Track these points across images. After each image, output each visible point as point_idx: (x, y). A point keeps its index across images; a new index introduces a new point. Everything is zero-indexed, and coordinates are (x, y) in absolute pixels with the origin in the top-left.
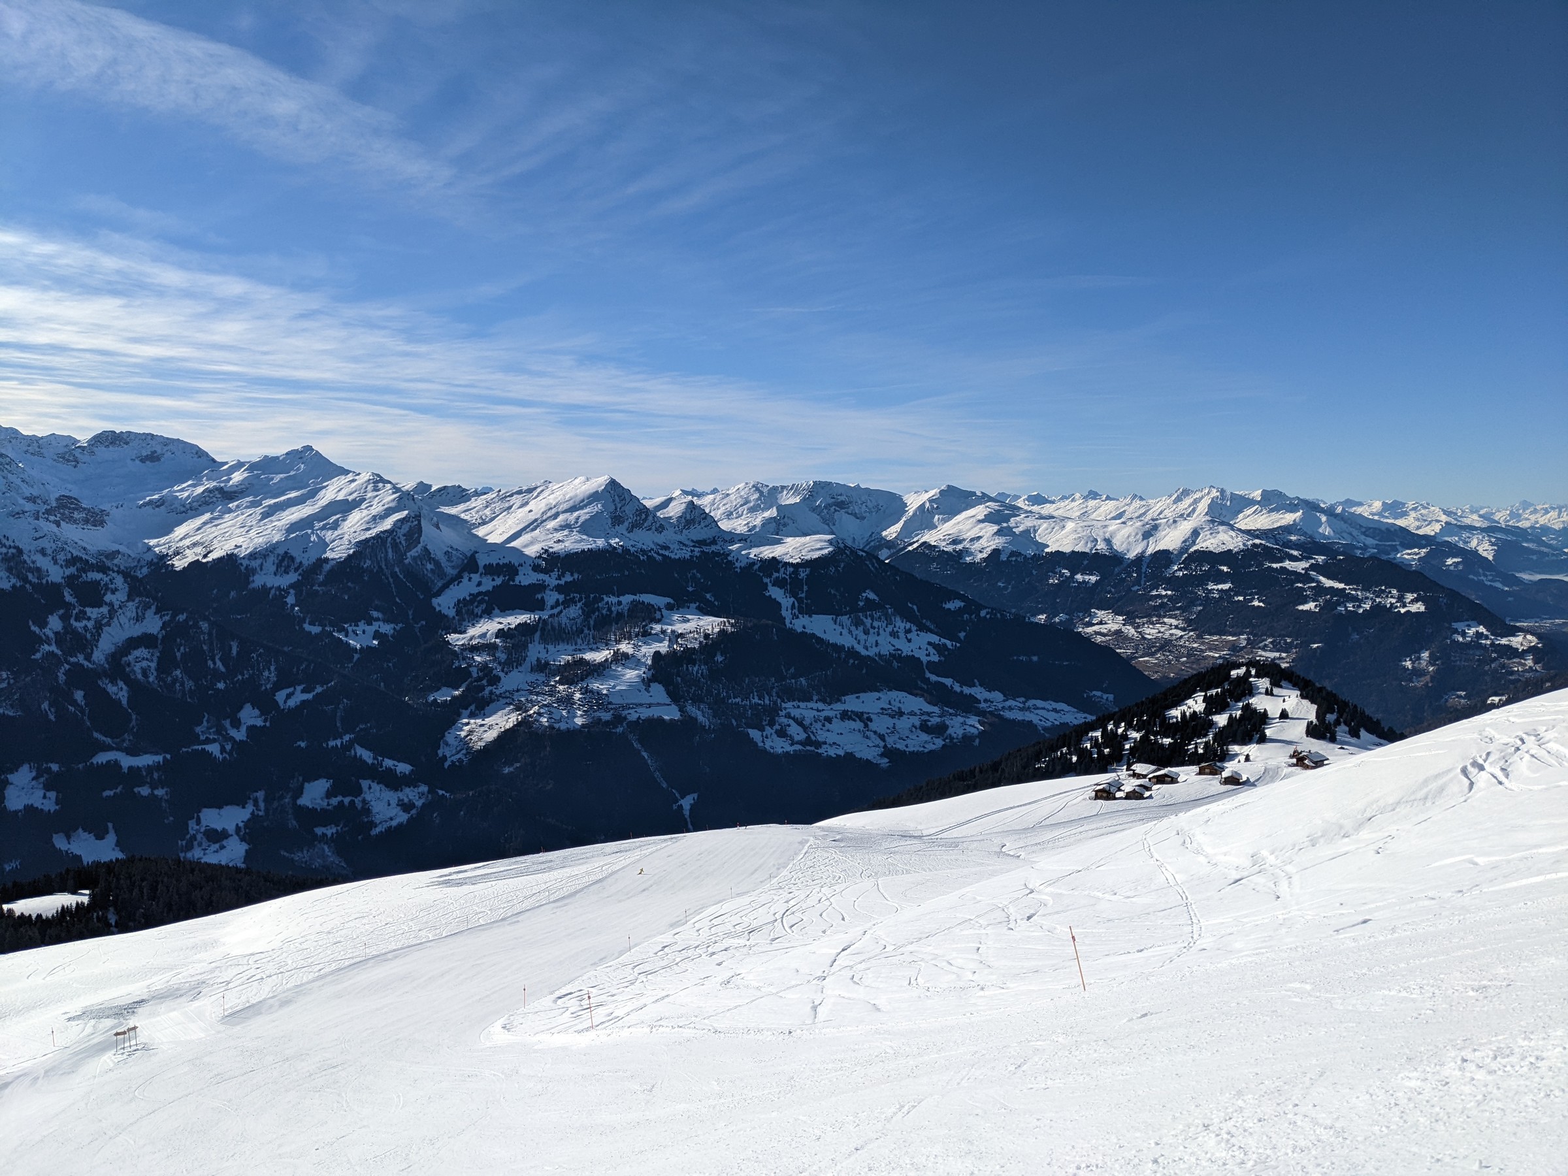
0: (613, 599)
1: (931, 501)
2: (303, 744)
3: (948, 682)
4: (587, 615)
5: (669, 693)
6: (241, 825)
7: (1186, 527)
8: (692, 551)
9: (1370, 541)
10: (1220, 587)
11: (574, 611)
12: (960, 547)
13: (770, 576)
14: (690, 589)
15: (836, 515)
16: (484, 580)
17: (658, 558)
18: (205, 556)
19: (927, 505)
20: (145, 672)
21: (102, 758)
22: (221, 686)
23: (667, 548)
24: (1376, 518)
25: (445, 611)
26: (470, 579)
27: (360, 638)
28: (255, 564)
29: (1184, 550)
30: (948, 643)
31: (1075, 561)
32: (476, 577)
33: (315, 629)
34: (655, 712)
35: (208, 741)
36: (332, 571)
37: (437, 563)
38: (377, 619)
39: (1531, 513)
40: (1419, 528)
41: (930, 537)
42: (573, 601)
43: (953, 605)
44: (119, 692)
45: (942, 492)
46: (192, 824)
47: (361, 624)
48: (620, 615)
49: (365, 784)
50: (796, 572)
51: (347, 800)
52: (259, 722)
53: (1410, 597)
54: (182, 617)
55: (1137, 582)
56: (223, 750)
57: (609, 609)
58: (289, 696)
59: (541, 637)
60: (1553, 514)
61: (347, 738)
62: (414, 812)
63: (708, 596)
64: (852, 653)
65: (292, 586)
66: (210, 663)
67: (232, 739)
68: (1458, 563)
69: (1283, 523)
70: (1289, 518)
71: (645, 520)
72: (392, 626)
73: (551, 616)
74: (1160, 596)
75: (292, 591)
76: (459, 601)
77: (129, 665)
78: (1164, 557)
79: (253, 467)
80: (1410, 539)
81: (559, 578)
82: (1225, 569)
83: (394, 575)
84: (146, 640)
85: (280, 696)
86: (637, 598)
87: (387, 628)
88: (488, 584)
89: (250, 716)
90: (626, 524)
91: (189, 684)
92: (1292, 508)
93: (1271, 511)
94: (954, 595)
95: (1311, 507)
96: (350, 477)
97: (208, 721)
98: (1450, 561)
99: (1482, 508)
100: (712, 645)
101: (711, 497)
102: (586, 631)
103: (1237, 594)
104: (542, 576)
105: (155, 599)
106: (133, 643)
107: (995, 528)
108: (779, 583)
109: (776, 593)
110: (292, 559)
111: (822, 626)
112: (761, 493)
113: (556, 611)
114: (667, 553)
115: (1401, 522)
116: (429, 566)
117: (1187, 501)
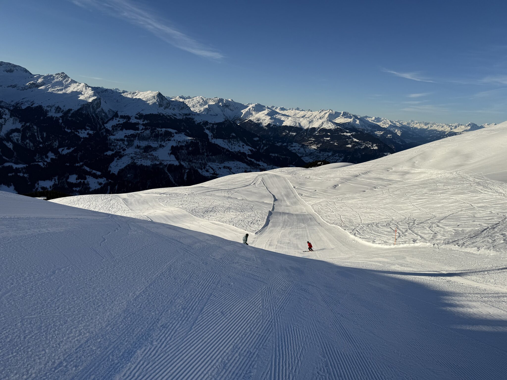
0: (160, 129)
1: (252, 107)
2: (68, 165)
3: (253, 160)
4: (152, 133)
5: (176, 158)
6: (52, 186)
7: (320, 121)
8: (183, 117)
9: (369, 128)
10: (327, 139)
11: (148, 132)
12: (259, 122)
13: (205, 126)
14: (182, 128)
15: (225, 109)
16: (120, 120)
17: (173, 118)
18: (32, 105)
19: (251, 109)
20: (17, 140)
21: (7, 164)
22: (41, 146)
23: (175, 115)
24: (373, 122)
25: (109, 128)
26: (116, 119)
27: (83, 134)
28: (48, 109)
29: (319, 128)
30: (254, 149)
31: (290, 128)
32: (118, 119)
33: (69, 131)
34: (172, 163)
35: (39, 162)
36: (73, 114)
37: (106, 114)
38: (88, 129)
39: (413, 123)
40: (383, 125)
41: (251, 118)
42: (147, 129)
43: (256, 139)
44: (10, 145)
45: (256, 105)
46: (36, 185)
47: (83, 130)
48: (161, 134)
49: (87, 176)
50: (213, 126)
51: (82, 181)
52: (54, 157)
53: (375, 145)
54: (28, 124)
55: (306, 136)
56: (44, 164)
57: (158, 132)
58: (63, 150)
59: (138, 138)
60: (418, 124)
61: (81, 163)
62: (102, 185)
63: (187, 131)
64: (228, 150)
65: (60, 117)
66: (37, 138)
67: (46, 161)
68: (391, 136)
69: (348, 121)
70: (349, 120)
71: (169, 106)
72: (93, 131)
73: (141, 132)
74: (311, 140)
75: (61, 118)
76: (113, 126)
77: (12, 137)
78: (314, 129)
79: (45, 78)
80: (379, 128)
81: (143, 121)
82: (329, 134)
83: (93, 116)
84: (17, 130)
85: (60, 150)
86: (167, 129)
87: (91, 132)
88: (122, 121)
89: (51, 155)
90: (163, 107)
91: (31, 144)
92: (350, 118)
93: (345, 118)
94: (256, 136)
95: (356, 117)
96: (77, 84)
97: (38, 156)
98: (389, 135)
99: (401, 121)
100: (188, 145)
101: (188, 100)
102: (151, 138)
103: (331, 141)
104: (138, 120)
105: (18, 117)
106: (13, 131)
107: (270, 117)
108: (208, 129)
109: (207, 131)
110: (60, 108)
111: (219, 142)
112: (203, 99)
113: (142, 131)
114: (175, 117)
115: (378, 124)
116: (103, 114)
117: (323, 113)
